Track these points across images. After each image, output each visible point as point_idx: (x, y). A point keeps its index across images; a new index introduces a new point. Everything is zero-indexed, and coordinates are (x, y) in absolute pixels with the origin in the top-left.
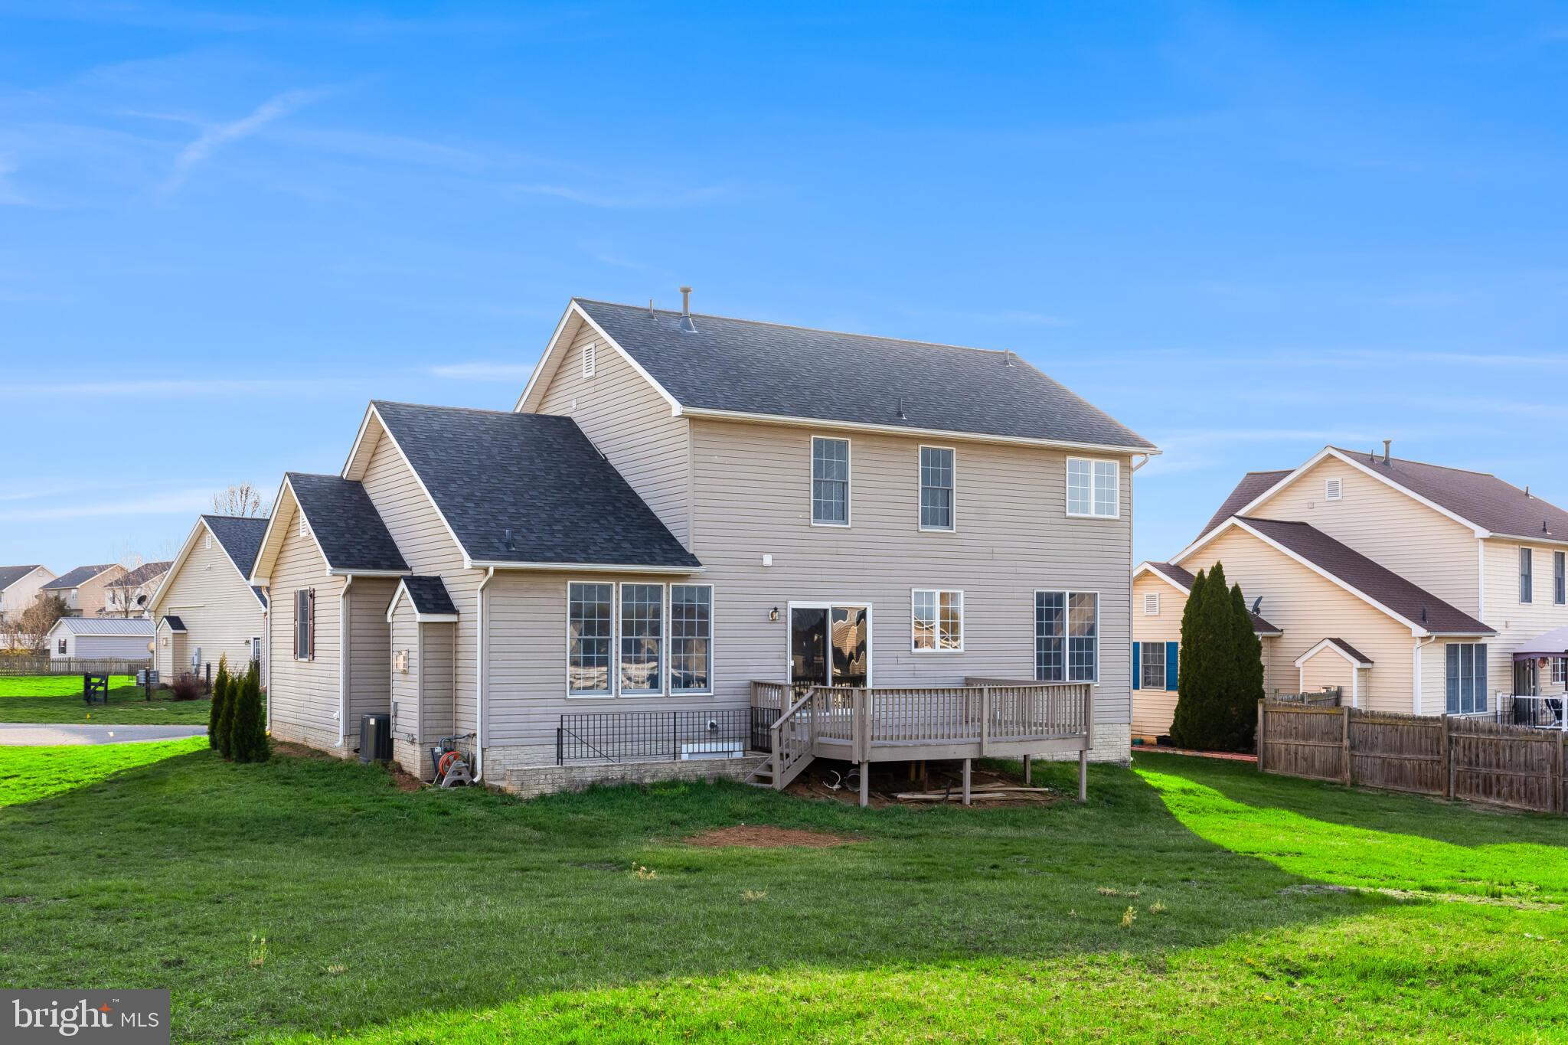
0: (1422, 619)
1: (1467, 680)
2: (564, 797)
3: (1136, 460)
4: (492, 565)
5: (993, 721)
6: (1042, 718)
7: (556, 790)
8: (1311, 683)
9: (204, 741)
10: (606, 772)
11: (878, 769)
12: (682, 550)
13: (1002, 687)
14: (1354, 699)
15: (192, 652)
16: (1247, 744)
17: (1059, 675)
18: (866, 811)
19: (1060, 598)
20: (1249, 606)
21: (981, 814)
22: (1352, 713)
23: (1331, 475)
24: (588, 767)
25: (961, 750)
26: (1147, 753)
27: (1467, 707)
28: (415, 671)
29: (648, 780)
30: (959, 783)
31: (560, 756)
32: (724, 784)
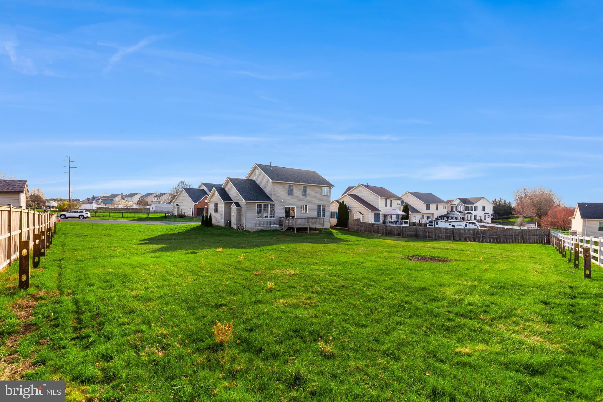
0: (371, 209)
1: (377, 218)
2: (256, 232)
3: (331, 187)
4: (247, 201)
5: (312, 223)
6: (318, 222)
8: (355, 218)
9: (200, 223)
10: (262, 228)
11: (297, 228)
12: (271, 199)
13: (313, 218)
14: (361, 220)
15: (180, 210)
16: (346, 226)
17: (320, 216)
18: (295, 234)
19: (321, 206)
20: (347, 207)
21: (310, 234)
22: (360, 222)
23: (360, 188)
24: (259, 228)
25: (308, 226)
26: (332, 227)
27: (377, 221)
28: (236, 215)
29: (267, 230)
30: (307, 230)
31: (256, 226)
32: (277, 230)
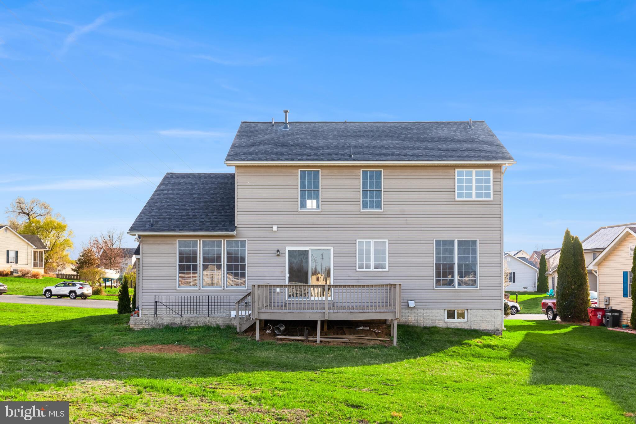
3: (505, 167)
4: (137, 233)
7: (150, 327)
10: (174, 320)
17: (452, 283)
19: (451, 243)
25: (314, 316)
29: (193, 325)
31: (155, 313)
